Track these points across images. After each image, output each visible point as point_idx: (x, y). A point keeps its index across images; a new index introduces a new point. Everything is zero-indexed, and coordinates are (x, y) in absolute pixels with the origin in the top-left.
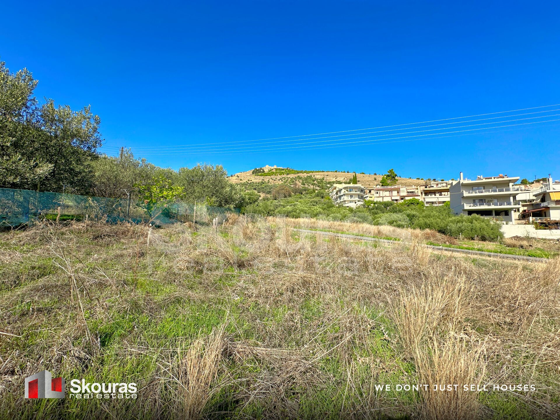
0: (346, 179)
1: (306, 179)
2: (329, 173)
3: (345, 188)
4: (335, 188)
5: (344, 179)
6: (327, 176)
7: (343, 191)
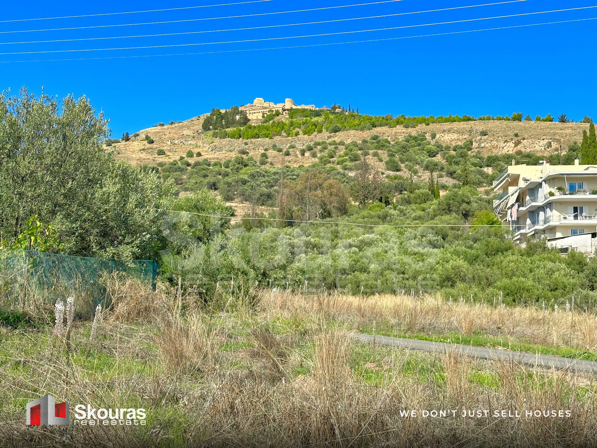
0: (554, 145)
1: (404, 149)
2: (492, 125)
3: (551, 180)
4: (515, 180)
5: (549, 145)
6: (484, 134)
7: (546, 189)
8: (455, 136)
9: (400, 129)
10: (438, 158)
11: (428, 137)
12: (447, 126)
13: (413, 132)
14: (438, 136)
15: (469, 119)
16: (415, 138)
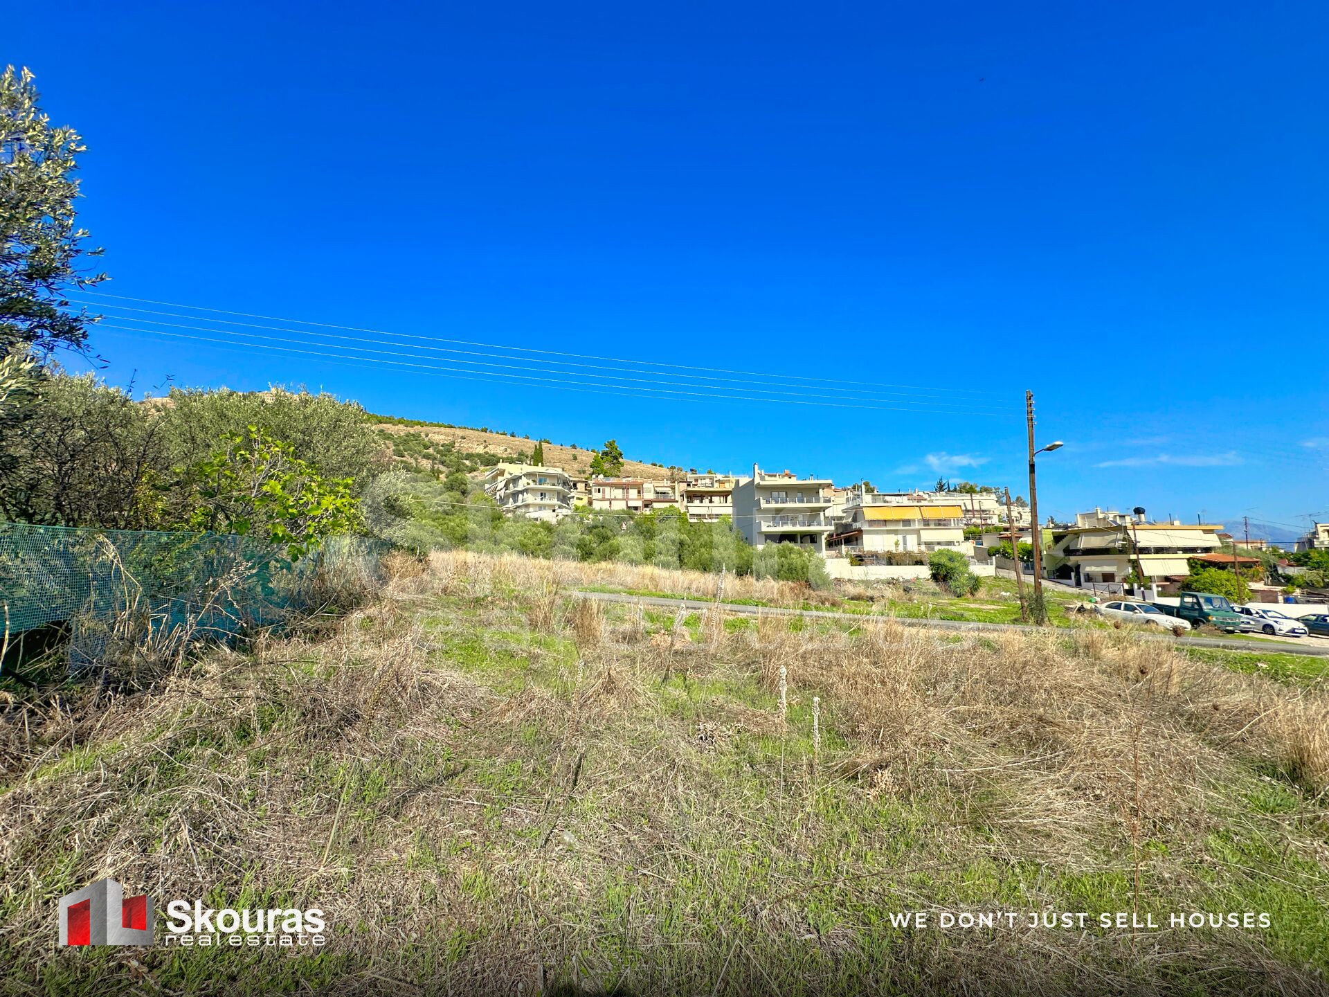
0: (509, 450)
1: (405, 442)
2: (468, 433)
3: (528, 475)
4: (502, 473)
5: (506, 450)
6: (463, 438)
7: (524, 481)
8: (443, 437)
9: (401, 427)
10: (431, 451)
11: (423, 435)
12: (437, 429)
13: (412, 431)
14: (430, 436)
15: (452, 427)
16: (413, 435)
